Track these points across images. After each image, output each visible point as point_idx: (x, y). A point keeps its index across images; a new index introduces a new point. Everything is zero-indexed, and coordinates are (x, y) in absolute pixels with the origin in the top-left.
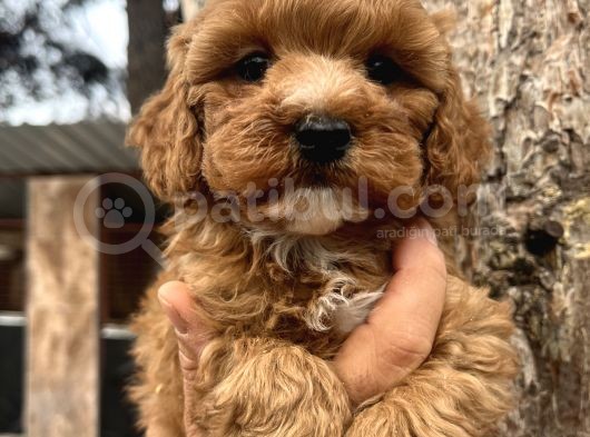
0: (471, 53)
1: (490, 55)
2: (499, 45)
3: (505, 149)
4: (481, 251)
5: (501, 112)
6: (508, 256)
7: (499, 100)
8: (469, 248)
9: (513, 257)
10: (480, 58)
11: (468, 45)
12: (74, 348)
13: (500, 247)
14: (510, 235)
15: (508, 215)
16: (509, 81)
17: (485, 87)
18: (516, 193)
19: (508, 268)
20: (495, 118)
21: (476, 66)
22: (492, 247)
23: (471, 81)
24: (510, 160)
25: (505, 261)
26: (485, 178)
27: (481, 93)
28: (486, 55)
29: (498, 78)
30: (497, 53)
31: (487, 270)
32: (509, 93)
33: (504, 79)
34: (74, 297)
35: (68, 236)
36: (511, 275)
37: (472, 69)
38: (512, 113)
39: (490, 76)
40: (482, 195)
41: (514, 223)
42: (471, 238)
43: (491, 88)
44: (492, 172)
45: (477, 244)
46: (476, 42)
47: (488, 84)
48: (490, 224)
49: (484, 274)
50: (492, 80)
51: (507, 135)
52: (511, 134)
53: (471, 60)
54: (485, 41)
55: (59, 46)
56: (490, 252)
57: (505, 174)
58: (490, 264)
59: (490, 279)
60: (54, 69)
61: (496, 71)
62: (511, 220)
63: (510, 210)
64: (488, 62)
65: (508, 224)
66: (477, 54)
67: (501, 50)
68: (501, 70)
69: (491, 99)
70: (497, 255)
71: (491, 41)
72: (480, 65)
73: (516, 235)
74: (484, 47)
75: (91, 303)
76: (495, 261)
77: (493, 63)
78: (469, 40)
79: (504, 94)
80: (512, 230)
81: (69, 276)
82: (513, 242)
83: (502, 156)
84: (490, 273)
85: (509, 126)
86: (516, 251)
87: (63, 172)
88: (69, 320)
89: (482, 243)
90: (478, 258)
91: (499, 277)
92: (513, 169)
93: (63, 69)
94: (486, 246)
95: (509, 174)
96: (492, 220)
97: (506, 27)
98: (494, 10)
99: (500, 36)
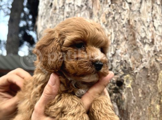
9: (114, 87)
13: (111, 84)
18: (115, 73)
19: (113, 89)
20: (111, 57)
25: (112, 87)
33: (112, 49)
41: (114, 79)
43: (110, 51)
44: (110, 68)
51: (113, 61)
57: (112, 69)
67: (112, 43)
68: (112, 47)
69: (110, 53)
73: (115, 82)
76: (110, 87)
79: (112, 52)
80: (114, 81)
86: (115, 85)
91: (111, 91)
92: (114, 68)
97: (113, 39)
98: (110, 36)
99: (111, 41)
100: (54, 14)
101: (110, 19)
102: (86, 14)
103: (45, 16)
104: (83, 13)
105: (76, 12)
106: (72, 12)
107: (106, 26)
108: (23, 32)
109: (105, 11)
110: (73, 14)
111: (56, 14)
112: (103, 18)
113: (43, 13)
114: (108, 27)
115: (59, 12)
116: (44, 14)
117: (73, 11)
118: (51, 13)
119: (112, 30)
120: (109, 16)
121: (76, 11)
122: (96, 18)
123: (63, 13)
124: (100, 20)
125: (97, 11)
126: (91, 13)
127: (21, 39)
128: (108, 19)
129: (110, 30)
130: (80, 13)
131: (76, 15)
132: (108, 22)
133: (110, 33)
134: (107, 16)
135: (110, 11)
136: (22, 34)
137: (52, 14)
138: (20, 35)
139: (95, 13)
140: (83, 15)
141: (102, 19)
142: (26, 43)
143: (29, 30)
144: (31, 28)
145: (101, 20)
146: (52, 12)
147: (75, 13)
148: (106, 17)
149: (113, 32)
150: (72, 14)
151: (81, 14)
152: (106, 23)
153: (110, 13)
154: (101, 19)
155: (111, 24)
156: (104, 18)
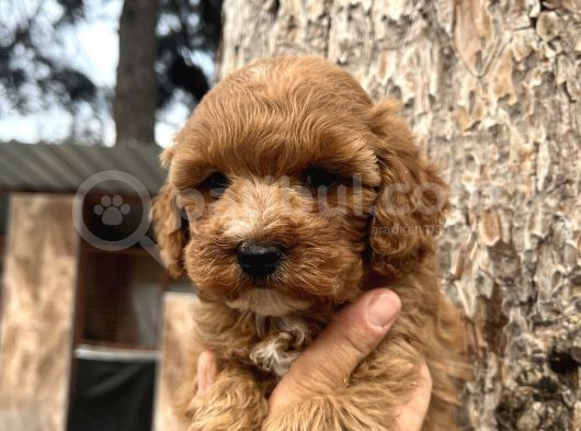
0: (511, 192)
1: (528, 196)
2: (536, 188)
3: (536, 279)
4: (511, 368)
5: (535, 246)
6: (535, 374)
7: (533, 236)
8: (500, 365)
9: (539, 375)
10: (518, 197)
11: (507, 184)
12: (45, 366)
13: (526, 364)
14: (537, 355)
15: (537, 337)
16: (543, 220)
17: (522, 224)
18: (545, 318)
19: (534, 385)
20: (530, 251)
21: (514, 204)
22: (520, 365)
23: (510, 217)
24: (541, 289)
25: (531, 378)
26: (517, 302)
27: (518, 229)
28: (523, 196)
29: (533, 216)
30: (533, 194)
31: (515, 384)
32: (543, 231)
33: (539, 218)
34: (50, 315)
35: (48, 254)
36: (536, 391)
37: (511, 207)
38: (544, 248)
39: (526, 214)
40: (514, 318)
41: (541, 345)
42: (503, 356)
43: (527, 224)
44: (524, 298)
45: (507, 361)
46: (516, 182)
47: (525, 221)
48: (520, 344)
49: (512, 388)
50: (528, 217)
51: (539, 266)
52: (542, 267)
53: (510, 198)
54: (523, 182)
55: (47, 62)
56: (518, 369)
57: (536, 301)
58: (518, 380)
59: (518, 394)
60: (41, 83)
61: (532, 210)
62: (539, 342)
63: (538, 333)
64: (526, 201)
65: (536, 345)
66: (516, 192)
67: (537, 192)
68: (537, 210)
69: (526, 234)
70: (525, 373)
71: (528, 183)
72: (518, 203)
73: (543, 356)
74: (523, 188)
75: (66, 323)
76: (523, 377)
77: (530, 203)
78: (509, 180)
79: (538, 231)
80: (540, 351)
81: (45, 294)
82: (540, 361)
83: (534, 284)
84: (517, 388)
85: (541, 258)
86: (542, 370)
87: (47, 190)
88: (43, 338)
89: (512, 361)
90: (508, 373)
91: (526, 393)
92: (543, 297)
93: (49, 84)
94: (515, 363)
95: (539, 301)
96: (522, 341)
97: (543, 173)
98: (533, 157)
99: (537, 180)
100: (288, 45)
101: (535, 81)
102: (425, 54)
103: (248, 50)
104: (409, 52)
105: (381, 45)
106: (361, 44)
107: (515, 112)
108: (168, 56)
109: (511, 46)
110: (367, 51)
111: (296, 46)
112: (499, 75)
113: (242, 37)
114: (524, 117)
115: (309, 40)
116: (247, 42)
117: (369, 42)
118: (272, 43)
119: (539, 133)
120: (528, 69)
121: (381, 40)
122: (468, 76)
123: (323, 46)
124: (485, 87)
125: (475, 46)
126: (446, 51)
127: (164, 80)
128: (524, 83)
129: (532, 133)
130: (397, 49)
131: (380, 56)
132: (523, 95)
133: (529, 147)
134: (522, 67)
135: (534, 45)
136: (166, 64)
137: (277, 46)
138: (161, 67)
139: (465, 53)
140: (411, 60)
141: (496, 80)
142: (180, 94)
143: (192, 48)
144: (198, 41)
145: (492, 87)
146: (279, 37)
147: (375, 49)
148: (516, 72)
149: (542, 140)
150: (362, 54)
151: (400, 55)
152: (513, 101)
153: (532, 55)
154: (489, 79)
155: (538, 104)
156: (507, 75)
